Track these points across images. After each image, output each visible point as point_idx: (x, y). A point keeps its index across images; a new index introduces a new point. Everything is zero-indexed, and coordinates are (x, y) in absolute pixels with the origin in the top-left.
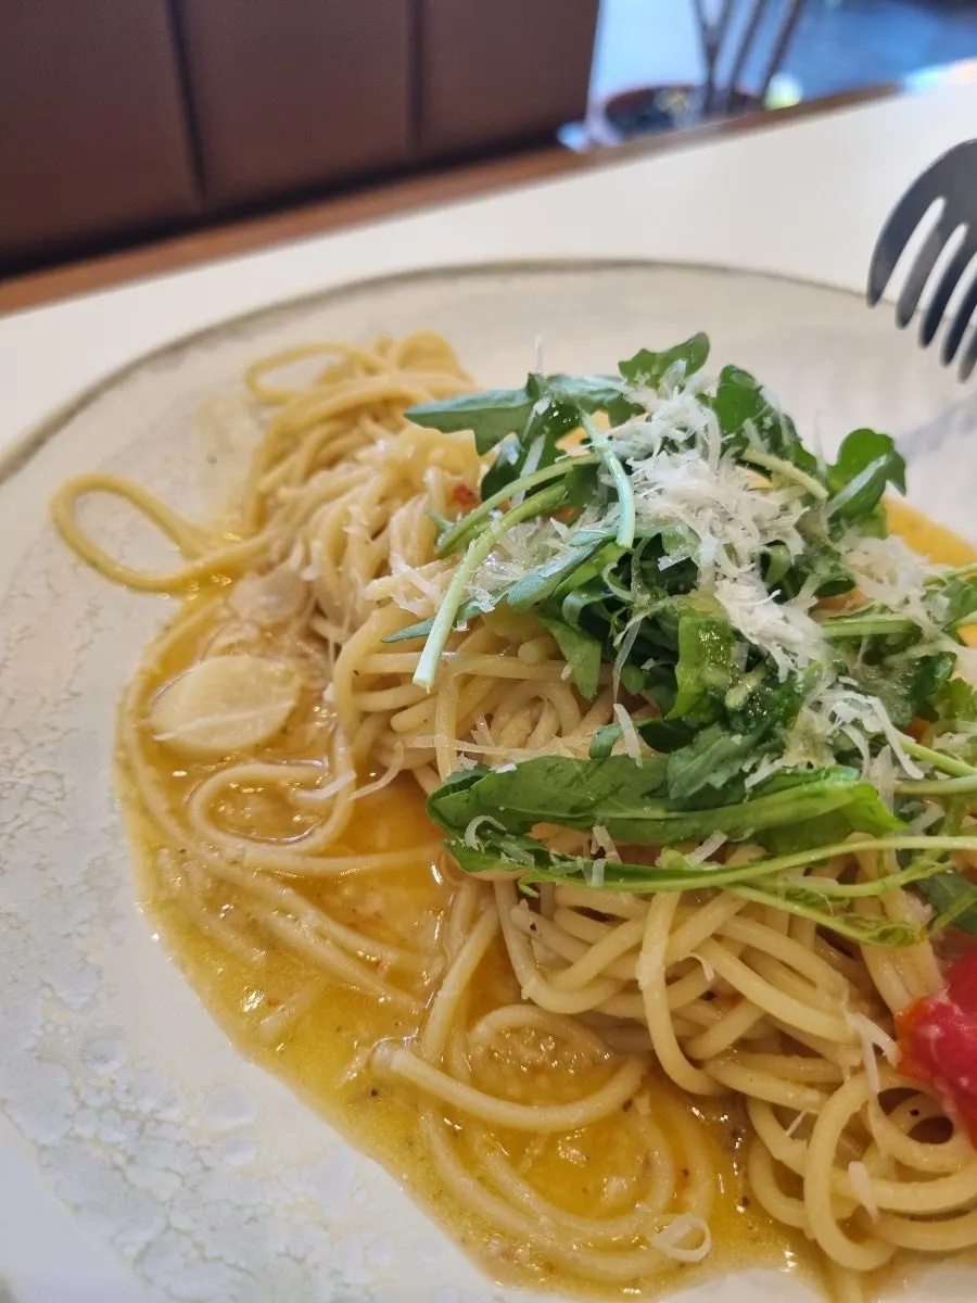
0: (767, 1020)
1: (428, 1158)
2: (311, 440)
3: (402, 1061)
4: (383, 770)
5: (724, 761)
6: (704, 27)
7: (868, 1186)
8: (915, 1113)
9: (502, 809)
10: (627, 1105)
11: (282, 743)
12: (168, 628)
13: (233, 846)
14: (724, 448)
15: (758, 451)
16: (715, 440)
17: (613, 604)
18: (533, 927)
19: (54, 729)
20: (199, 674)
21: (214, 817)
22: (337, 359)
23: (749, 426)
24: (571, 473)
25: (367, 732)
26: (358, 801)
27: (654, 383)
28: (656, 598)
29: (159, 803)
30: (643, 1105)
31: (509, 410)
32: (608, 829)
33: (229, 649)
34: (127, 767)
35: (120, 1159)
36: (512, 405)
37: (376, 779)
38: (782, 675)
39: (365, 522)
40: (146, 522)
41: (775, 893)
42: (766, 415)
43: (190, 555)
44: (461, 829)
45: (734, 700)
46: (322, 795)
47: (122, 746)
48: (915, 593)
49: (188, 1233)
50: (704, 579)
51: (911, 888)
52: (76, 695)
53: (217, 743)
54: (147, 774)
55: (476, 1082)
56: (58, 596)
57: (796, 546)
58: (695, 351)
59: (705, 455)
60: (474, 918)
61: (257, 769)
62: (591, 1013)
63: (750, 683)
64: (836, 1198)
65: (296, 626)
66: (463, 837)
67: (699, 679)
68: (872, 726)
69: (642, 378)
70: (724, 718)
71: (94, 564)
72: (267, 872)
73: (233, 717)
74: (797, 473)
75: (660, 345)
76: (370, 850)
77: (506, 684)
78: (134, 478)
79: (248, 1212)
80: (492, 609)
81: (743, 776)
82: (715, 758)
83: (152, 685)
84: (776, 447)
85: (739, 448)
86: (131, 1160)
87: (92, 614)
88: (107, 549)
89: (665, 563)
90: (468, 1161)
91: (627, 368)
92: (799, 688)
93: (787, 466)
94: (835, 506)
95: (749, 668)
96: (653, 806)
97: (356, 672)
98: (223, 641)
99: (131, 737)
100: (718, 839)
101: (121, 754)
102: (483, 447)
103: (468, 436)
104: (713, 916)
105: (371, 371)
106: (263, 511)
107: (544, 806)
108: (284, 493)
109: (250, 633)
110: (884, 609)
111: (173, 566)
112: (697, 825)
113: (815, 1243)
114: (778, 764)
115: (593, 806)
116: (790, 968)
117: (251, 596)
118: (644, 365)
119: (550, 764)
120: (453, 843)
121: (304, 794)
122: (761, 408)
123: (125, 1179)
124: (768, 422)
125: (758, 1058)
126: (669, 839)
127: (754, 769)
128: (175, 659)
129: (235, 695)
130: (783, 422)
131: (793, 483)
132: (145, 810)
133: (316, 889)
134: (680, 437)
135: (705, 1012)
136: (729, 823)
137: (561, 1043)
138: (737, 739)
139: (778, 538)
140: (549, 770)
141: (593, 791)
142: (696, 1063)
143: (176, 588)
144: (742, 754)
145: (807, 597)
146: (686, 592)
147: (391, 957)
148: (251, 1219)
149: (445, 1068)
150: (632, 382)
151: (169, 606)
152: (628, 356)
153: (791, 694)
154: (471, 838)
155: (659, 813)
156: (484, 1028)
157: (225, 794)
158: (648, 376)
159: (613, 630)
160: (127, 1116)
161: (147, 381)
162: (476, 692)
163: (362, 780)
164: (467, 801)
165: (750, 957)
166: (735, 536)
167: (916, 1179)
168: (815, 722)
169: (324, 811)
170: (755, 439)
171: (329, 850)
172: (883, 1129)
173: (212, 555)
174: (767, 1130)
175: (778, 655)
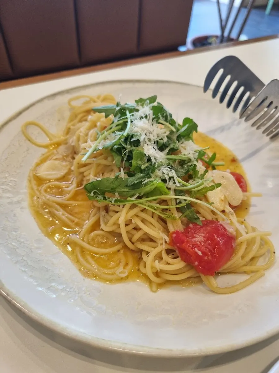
0: (146, 234)
1: (77, 256)
2: (79, 117)
3: (75, 237)
4: (82, 185)
5: (139, 179)
6: (221, 20)
7: (159, 266)
8: (173, 254)
9: (99, 189)
10: (119, 251)
11: (63, 178)
12: (43, 155)
13: (48, 197)
14: (153, 119)
15: (161, 120)
16: (152, 116)
17: (124, 148)
18: (105, 215)
19: (16, 172)
20: (48, 163)
21: (46, 191)
22: (88, 99)
23: (160, 115)
24: (123, 123)
25: (80, 177)
26: (77, 190)
27: (142, 105)
28: (132, 147)
29: (35, 188)
30: (122, 252)
31: (112, 109)
32: (118, 193)
33: (56, 159)
34: (30, 181)
35: (15, 247)
36: (113, 108)
37: (80, 186)
38: (153, 163)
39: (84, 132)
40: (43, 133)
41: (146, 205)
42: (165, 113)
43: (51, 140)
44: (90, 192)
45: (143, 167)
46: (69, 189)
47: (29, 176)
48: (192, 152)
49: (26, 261)
50: (142, 144)
51: (178, 209)
52: (22, 166)
53: (49, 177)
54: (34, 182)
55: (89, 243)
56: (20, 146)
57: (165, 140)
58: (153, 99)
59: (149, 120)
60: (95, 214)
61: (57, 183)
62: (112, 231)
63: (147, 164)
64: (152, 267)
65: (70, 156)
66: (90, 194)
67: (137, 163)
68: (170, 175)
69: (140, 104)
70: (141, 171)
71: (29, 140)
72: (53, 202)
73: (53, 173)
74: (170, 126)
75: (145, 97)
76: (77, 200)
77: (107, 166)
78: (41, 123)
79: (38, 260)
80: (101, 149)
81: (142, 182)
82: (137, 178)
83: (38, 165)
84: (166, 120)
85: (157, 119)
86: (17, 248)
87: (27, 150)
88: (33, 138)
89: (133, 140)
90: (83, 256)
91: (137, 102)
92: (156, 166)
93: (167, 124)
94: (179, 133)
95: (148, 161)
96: (127, 189)
97: (78, 164)
98: (55, 158)
99: (31, 175)
100: (137, 195)
101: (29, 178)
102: (107, 116)
103: (104, 114)
104: (135, 211)
105: (95, 102)
106: (68, 131)
107: (106, 188)
108: (72, 127)
109: (60, 157)
110: (185, 155)
111: (47, 141)
112: (134, 192)
113: (148, 276)
114: (149, 180)
115: (116, 188)
116: (152, 224)
117: (62, 149)
118: (141, 101)
119: (107, 179)
120: (88, 195)
121: (66, 189)
122: (164, 111)
123: (16, 251)
124: (165, 114)
125: (145, 243)
126: (129, 195)
127: (144, 181)
128: (43, 161)
129: (54, 168)
130: (168, 114)
131: (168, 127)
132: (32, 189)
133: (64, 207)
134: (143, 116)
135: (134, 231)
136: (139, 192)
137: (107, 238)
138: (142, 175)
139: (162, 138)
140: (107, 180)
141: (115, 185)
142: (133, 243)
143: (46, 147)
144: (142, 178)
145: (167, 150)
146: (138, 146)
147: (77, 220)
148: (39, 261)
149: (83, 240)
150: (138, 105)
151: (45, 150)
152: (137, 99)
153: (154, 167)
154: (92, 194)
155: (127, 190)
156: (92, 234)
157: (49, 187)
158: (141, 103)
159: (123, 153)
160: (18, 241)
161: (46, 102)
162: (100, 168)
163: (78, 186)
164: (92, 186)
165: (143, 221)
166: (151, 136)
167: (168, 264)
168: (159, 173)
169: (69, 192)
170: (161, 118)
171: (69, 200)
172: (164, 255)
173: (55, 140)
174: (144, 256)
175: (153, 159)
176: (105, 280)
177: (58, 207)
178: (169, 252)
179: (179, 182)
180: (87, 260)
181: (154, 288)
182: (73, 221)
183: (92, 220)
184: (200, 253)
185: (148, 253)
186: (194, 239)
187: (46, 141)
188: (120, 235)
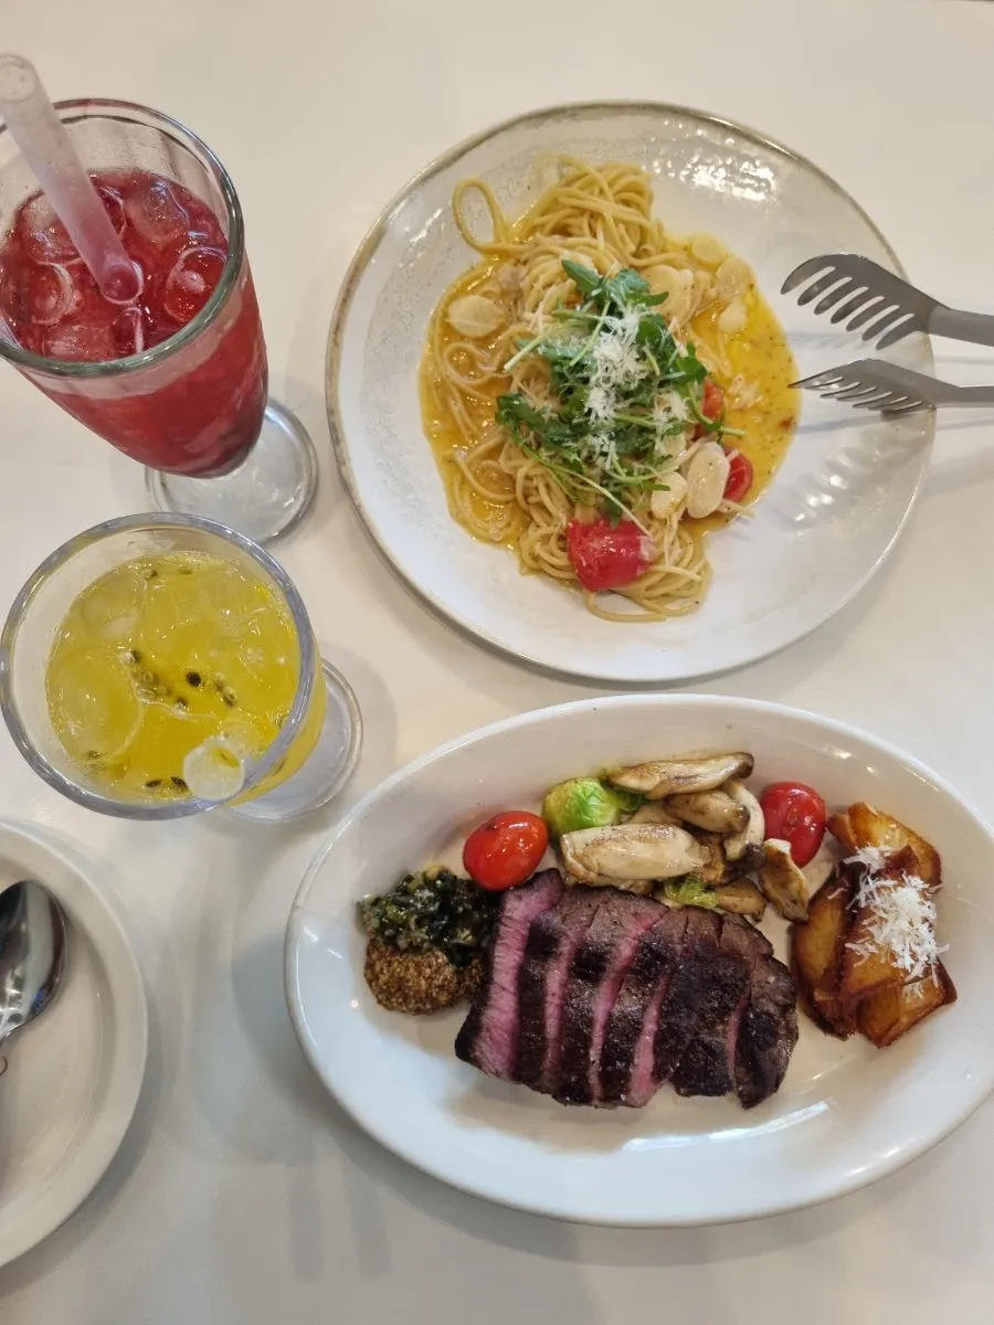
0: (543, 502)
3: (461, 457)
7: (538, 549)
10: (508, 502)
11: (484, 341)
12: (473, 269)
13: (451, 371)
15: (647, 349)
21: (450, 358)
26: (491, 378)
28: (576, 383)
29: (437, 341)
30: (509, 506)
33: (487, 294)
34: (433, 325)
36: (592, 283)
43: (497, 239)
46: (485, 368)
47: (436, 315)
53: (464, 331)
54: (438, 330)
55: (474, 474)
57: (635, 385)
58: (660, 300)
61: (471, 347)
62: (508, 475)
64: (532, 547)
70: (570, 425)
71: (459, 225)
72: (454, 384)
73: (474, 323)
74: (655, 363)
76: (487, 394)
87: (449, 250)
88: (467, 219)
90: (461, 489)
92: (592, 428)
93: (653, 359)
95: (584, 416)
99: (440, 313)
100: (553, 453)
101: (434, 317)
104: (542, 471)
107: (525, 417)
109: (497, 290)
110: (652, 420)
111: (490, 239)
112: (550, 446)
113: (523, 552)
114: (575, 444)
115: (534, 424)
116: (556, 498)
117: (506, 272)
119: (532, 407)
120: (499, 411)
121: (479, 364)
127: (568, 442)
129: (479, 315)
131: (652, 366)
133: (465, 397)
135: (532, 492)
136: (556, 451)
137: (500, 479)
138: (569, 431)
139: (631, 381)
140: (532, 409)
141: (536, 420)
142: (528, 503)
143: (482, 251)
145: (627, 403)
146: (583, 387)
149: (469, 466)
151: (476, 258)
153: (588, 428)
154: (503, 413)
156: (484, 463)
157: (457, 351)
162: (531, 369)
165: (548, 486)
166: (613, 375)
167: (552, 554)
168: (590, 440)
169: (483, 374)
170: (648, 344)
171: (477, 388)
172: (553, 540)
173: (504, 245)
174: (532, 526)
175: (592, 417)
176: (473, 532)
177: (457, 395)
178: (561, 538)
179: (612, 463)
180: (462, 496)
181: (525, 569)
182: (468, 429)
183: (491, 443)
184: (584, 564)
185: (538, 526)
186: (591, 544)
187: (486, 238)
188: (514, 482)
